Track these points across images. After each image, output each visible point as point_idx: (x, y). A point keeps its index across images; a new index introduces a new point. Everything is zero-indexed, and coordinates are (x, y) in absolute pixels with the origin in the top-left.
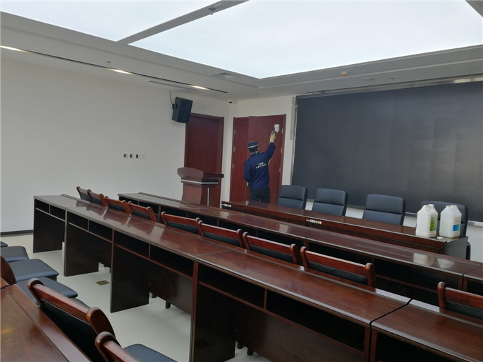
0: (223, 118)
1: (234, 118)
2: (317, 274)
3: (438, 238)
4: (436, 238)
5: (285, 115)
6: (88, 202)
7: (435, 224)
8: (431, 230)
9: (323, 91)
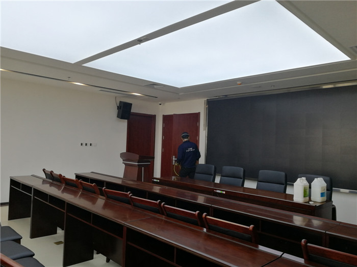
0: (155, 116)
1: (163, 115)
2: (215, 234)
3: (310, 203)
4: (308, 202)
5: (199, 113)
6: (51, 181)
7: (307, 193)
8: (304, 197)
9: (226, 96)
